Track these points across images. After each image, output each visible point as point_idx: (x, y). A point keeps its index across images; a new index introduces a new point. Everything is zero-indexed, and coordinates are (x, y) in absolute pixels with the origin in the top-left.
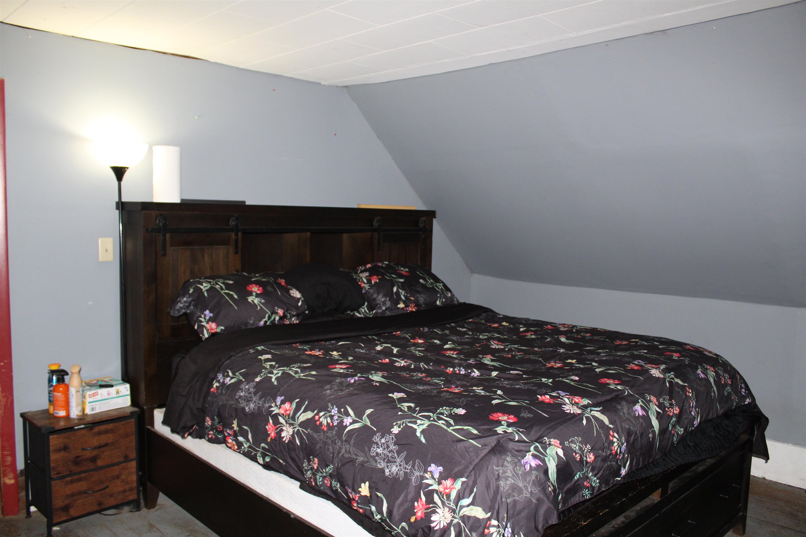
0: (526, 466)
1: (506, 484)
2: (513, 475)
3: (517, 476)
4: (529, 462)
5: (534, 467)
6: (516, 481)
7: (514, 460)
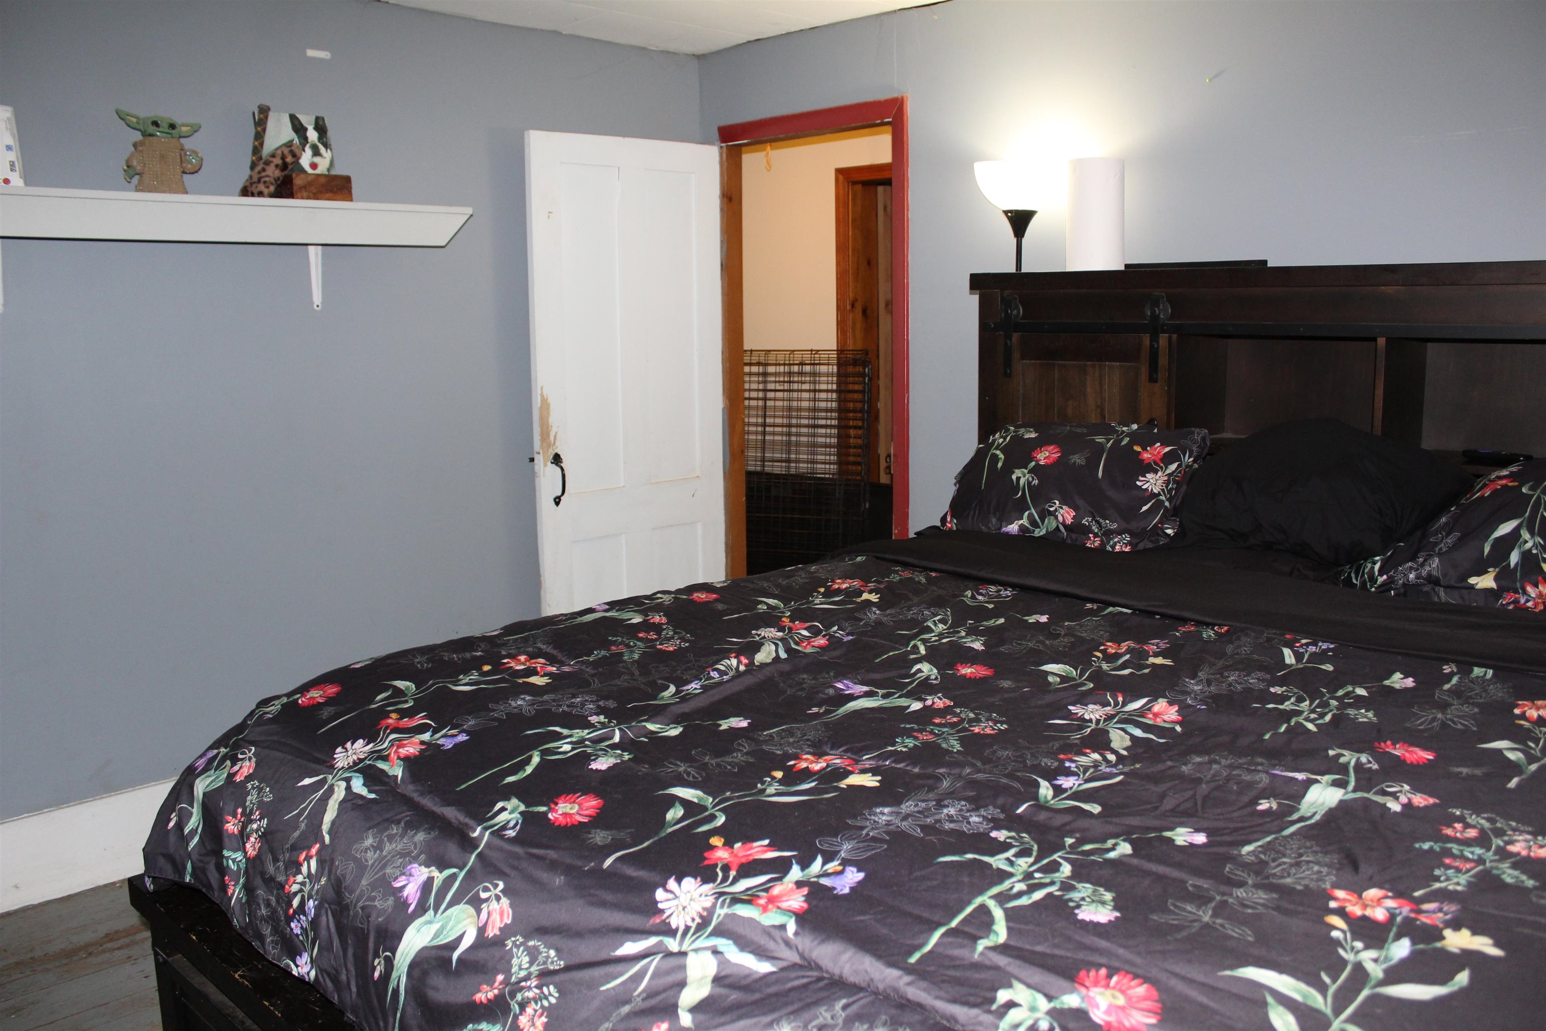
0: (404, 877)
1: (366, 852)
2: (386, 856)
3: (380, 868)
4: (411, 879)
5: (402, 896)
6: (371, 869)
7: (415, 848)
